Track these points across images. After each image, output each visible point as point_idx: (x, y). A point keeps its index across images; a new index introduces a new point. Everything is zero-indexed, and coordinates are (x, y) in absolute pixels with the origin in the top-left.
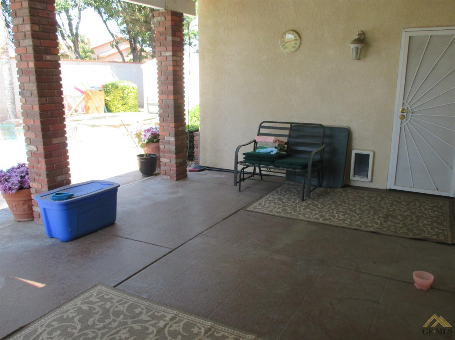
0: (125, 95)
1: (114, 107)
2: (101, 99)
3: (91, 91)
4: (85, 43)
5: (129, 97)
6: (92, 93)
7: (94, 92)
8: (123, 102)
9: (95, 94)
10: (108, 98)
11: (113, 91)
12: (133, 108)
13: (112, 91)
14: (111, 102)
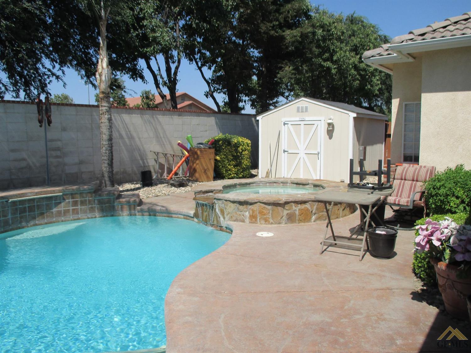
0: (239, 154)
1: (224, 169)
2: (210, 159)
3: (199, 148)
4: (150, 100)
5: (243, 156)
6: (201, 151)
7: (203, 150)
8: (236, 162)
9: (205, 152)
10: (218, 158)
11: (224, 149)
12: (246, 170)
13: (222, 148)
14: (220, 163)
